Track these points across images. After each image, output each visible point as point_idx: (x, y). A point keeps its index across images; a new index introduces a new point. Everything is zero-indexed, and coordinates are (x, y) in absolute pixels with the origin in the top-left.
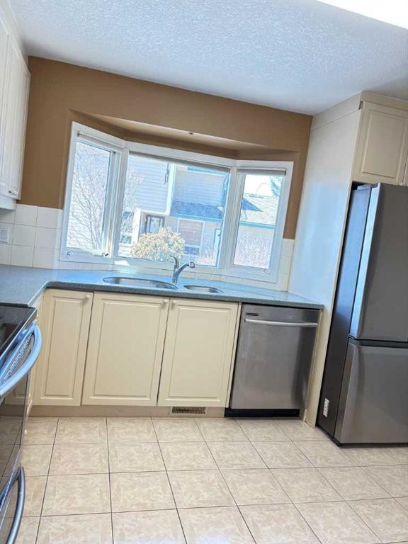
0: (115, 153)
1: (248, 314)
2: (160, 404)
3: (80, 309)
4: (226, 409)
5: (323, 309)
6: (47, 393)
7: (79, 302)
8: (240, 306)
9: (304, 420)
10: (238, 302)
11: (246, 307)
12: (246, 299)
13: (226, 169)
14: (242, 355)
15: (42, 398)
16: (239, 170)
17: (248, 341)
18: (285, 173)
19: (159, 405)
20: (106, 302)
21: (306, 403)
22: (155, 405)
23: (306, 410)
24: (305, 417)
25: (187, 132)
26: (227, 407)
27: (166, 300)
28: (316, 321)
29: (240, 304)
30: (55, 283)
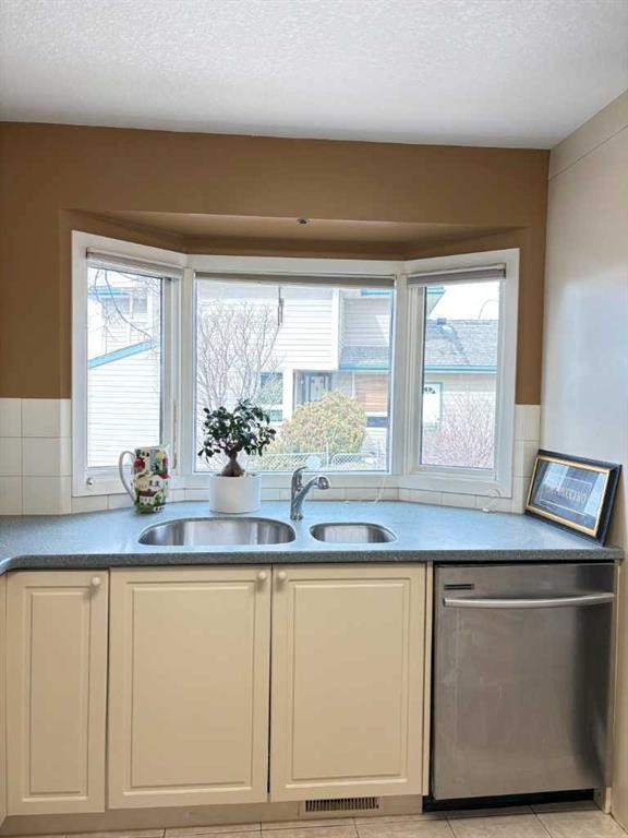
0: (170, 279)
1: (450, 587)
2: (276, 797)
3: (84, 606)
4: (424, 798)
5: (622, 560)
6: (32, 791)
7: (79, 593)
8: (430, 570)
9: (607, 811)
10: (425, 563)
11: (444, 572)
12: (443, 553)
13: (387, 282)
14: (447, 679)
15: (25, 800)
16: (411, 281)
17: (456, 645)
18: (503, 273)
19: (272, 800)
20: (137, 589)
21: (607, 774)
22: (265, 800)
23: (609, 790)
24: (608, 804)
25: (295, 220)
26: (426, 793)
27: (264, 574)
28: (609, 588)
29: (430, 564)
30: (26, 558)
